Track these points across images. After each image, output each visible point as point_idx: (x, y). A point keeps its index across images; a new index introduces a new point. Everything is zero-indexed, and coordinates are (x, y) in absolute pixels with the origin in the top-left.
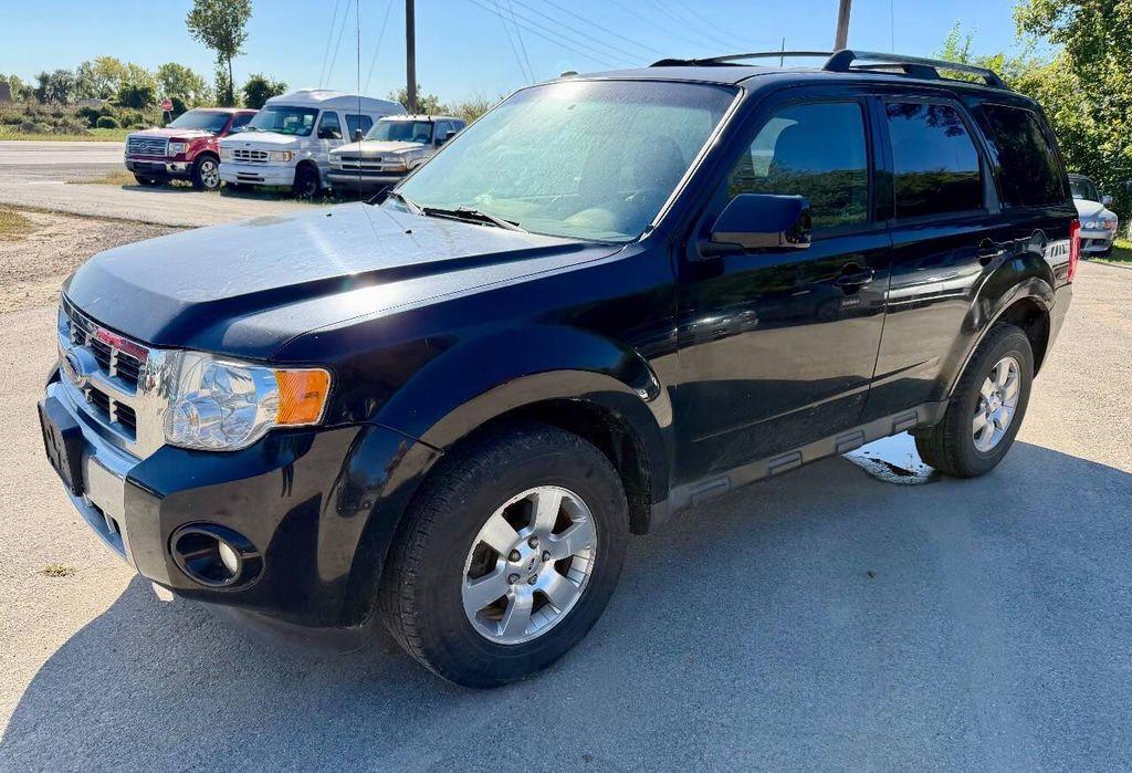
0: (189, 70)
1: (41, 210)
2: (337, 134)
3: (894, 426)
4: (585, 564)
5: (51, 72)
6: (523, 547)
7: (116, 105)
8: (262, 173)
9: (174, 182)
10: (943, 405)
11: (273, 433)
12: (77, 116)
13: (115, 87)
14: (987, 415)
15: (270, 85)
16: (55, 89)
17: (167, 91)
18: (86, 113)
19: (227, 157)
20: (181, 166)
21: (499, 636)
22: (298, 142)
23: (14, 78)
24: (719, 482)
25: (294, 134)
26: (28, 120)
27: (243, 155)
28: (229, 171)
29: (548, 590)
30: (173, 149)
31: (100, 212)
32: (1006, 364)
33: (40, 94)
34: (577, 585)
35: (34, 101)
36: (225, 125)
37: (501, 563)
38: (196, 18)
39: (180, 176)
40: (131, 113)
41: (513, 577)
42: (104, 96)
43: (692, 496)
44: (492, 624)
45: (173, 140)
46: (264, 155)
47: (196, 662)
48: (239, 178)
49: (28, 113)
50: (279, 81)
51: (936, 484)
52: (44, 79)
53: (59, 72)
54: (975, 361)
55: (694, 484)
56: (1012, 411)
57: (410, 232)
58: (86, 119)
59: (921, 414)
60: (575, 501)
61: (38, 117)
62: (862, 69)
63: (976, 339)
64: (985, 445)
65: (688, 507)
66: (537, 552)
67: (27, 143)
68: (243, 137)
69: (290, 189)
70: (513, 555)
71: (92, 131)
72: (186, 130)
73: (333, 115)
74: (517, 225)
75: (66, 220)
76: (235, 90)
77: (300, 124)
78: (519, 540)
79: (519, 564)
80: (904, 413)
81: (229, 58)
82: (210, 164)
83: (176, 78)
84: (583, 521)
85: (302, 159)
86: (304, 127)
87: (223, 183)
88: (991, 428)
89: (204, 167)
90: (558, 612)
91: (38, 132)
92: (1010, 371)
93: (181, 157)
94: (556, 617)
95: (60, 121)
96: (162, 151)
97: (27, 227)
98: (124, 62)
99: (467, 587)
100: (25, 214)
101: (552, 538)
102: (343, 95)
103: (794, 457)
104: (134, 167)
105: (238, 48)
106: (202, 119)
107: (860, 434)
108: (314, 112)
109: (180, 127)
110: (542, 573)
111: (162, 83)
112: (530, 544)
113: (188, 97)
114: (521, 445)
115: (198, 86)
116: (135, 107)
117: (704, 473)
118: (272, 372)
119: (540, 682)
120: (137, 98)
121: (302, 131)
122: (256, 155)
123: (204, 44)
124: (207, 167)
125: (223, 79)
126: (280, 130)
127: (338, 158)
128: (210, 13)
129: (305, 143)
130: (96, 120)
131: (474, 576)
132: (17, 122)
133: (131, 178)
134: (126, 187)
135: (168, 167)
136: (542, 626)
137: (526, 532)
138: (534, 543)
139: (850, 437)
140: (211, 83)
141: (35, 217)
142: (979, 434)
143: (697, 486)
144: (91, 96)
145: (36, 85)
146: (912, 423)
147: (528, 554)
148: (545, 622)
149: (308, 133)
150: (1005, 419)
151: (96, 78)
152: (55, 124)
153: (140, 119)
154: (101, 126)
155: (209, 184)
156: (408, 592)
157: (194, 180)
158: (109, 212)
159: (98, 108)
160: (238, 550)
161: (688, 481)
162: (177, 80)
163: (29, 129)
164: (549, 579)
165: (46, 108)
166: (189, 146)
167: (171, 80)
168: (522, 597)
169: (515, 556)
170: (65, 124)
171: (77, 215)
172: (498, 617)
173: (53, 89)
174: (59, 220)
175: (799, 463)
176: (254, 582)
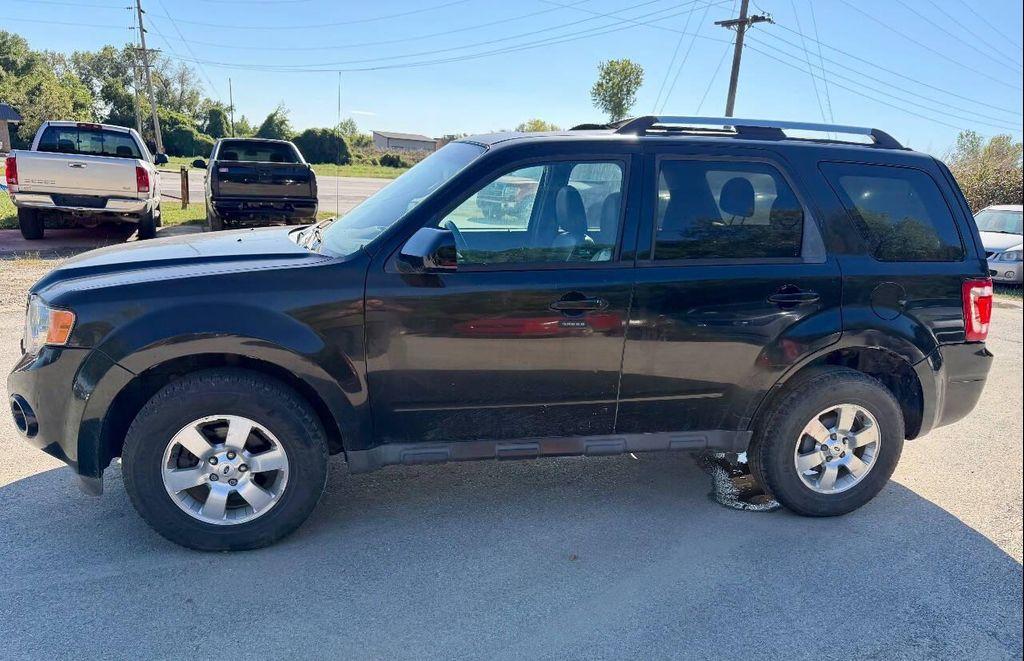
3: (671, 443)
6: (221, 456)
11: (47, 346)
21: (198, 514)
24: (439, 450)
34: (273, 496)
37: (201, 463)
41: (213, 476)
43: (404, 455)
44: (196, 505)
56: (872, 461)
59: (712, 438)
60: (264, 432)
66: (233, 462)
79: (215, 467)
80: (687, 433)
88: (832, 471)
90: (255, 511)
92: (861, 419)
94: (253, 515)
99: (168, 472)
101: (246, 454)
103: (531, 446)
107: (622, 442)
110: (241, 479)
112: (227, 455)
118: (50, 311)
128: (610, 84)
136: (240, 518)
137: (221, 446)
138: (230, 455)
139: (605, 443)
147: (222, 462)
148: (243, 516)
160: (26, 415)
161: (402, 443)
164: (246, 485)
169: (212, 461)
175: (536, 452)
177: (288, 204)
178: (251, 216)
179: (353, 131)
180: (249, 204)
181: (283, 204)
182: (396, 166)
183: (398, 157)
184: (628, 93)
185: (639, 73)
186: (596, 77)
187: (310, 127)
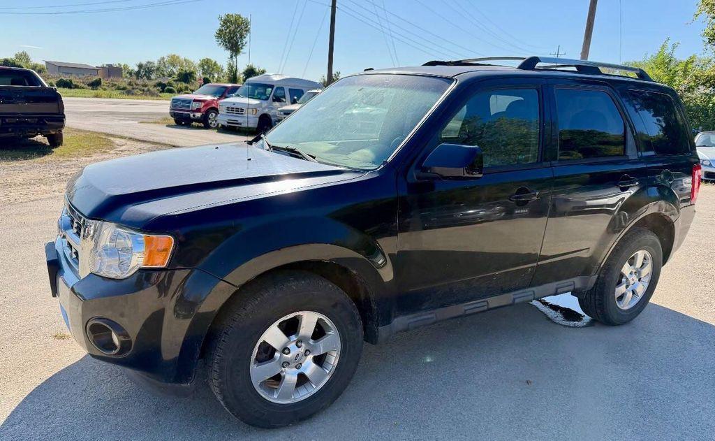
0: (215, 62)
1: (121, 137)
2: (284, 100)
3: (557, 289)
4: (334, 360)
5: (144, 63)
6: (292, 346)
7: (174, 81)
8: (240, 120)
9: (194, 123)
10: (594, 278)
11: (141, 270)
12: (155, 86)
13: (176, 70)
14: (627, 287)
15: (257, 70)
16: (146, 72)
17: (203, 73)
18: (160, 84)
19: (222, 110)
20: (198, 115)
21: (274, 398)
22: (261, 103)
23: (125, 66)
24: (429, 316)
25: (259, 99)
26: (129, 88)
27: (232, 110)
28: (222, 119)
29: (308, 373)
30: (194, 106)
31: (151, 139)
32: (640, 255)
33: (138, 74)
34: (328, 372)
35: (134, 77)
36: (224, 93)
37: (277, 355)
38: (220, 34)
39: (197, 120)
40: (182, 85)
41: (286, 364)
42: (170, 76)
43: (409, 324)
44: (271, 391)
45: (195, 101)
46: (242, 110)
47: (114, 395)
48: (228, 123)
49: (130, 84)
50: (262, 69)
51: (592, 327)
52: (140, 66)
53: (148, 62)
54: (617, 252)
55: (411, 316)
56: (646, 285)
57: (250, 159)
58: (159, 88)
59: (577, 282)
60: (326, 321)
61: (134, 86)
62: (546, 69)
63: (617, 237)
64: (626, 305)
65: (406, 330)
66: (302, 350)
67: (127, 100)
68: (232, 100)
69: (255, 130)
70: (285, 350)
71: (162, 94)
72: (203, 95)
73: (282, 88)
74: (314, 158)
75: (133, 143)
76: (238, 74)
77: (264, 94)
78: (289, 342)
79: (289, 356)
80: (565, 281)
81: (236, 55)
82: (214, 114)
83: (208, 66)
84: (333, 334)
85: (262, 113)
86: (265, 95)
87: (220, 125)
88: (630, 295)
89: (210, 116)
90: (314, 386)
91: (132, 94)
92: (645, 258)
93: (198, 110)
94: (313, 389)
95: (146, 89)
96: (189, 107)
97: (111, 146)
98: (182, 58)
99: (253, 367)
100: (112, 139)
101: (311, 342)
102: (288, 77)
103: (483, 304)
104: (174, 115)
105: (242, 50)
106: (214, 89)
107: (532, 293)
108: (272, 86)
109: (200, 94)
110: (305, 363)
111: (201, 69)
112: (297, 345)
113: (214, 77)
114: (291, 286)
115: (220, 70)
116: (185, 82)
117: (420, 310)
118: (142, 237)
119: (300, 428)
120: (186, 77)
121: (264, 97)
122: (237, 110)
123: (223, 48)
124: (212, 116)
125: (232, 67)
126: (252, 96)
127: (282, 113)
128: (228, 31)
129: (265, 104)
130: (164, 88)
131: (259, 360)
132: (124, 89)
133: (172, 121)
134: (168, 126)
135: (191, 115)
136: (304, 394)
137: (294, 338)
138: (299, 344)
139: (523, 295)
140: (226, 69)
141: (118, 141)
142: (621, 297)
143: (413, 318)
144: (164, 75)
145: (136, 69)
146: (572, 288)
147: (294, 351)
148: (305, 392)
149: (267, 99)
150: (641, 289)
151: (167, 66)
152: (143, 90)
153: (187, 88)
154: (167, 92)
155: (212, 125)
156: (216, 367)
157: (205, 124)
158: (156, 139)
159: (165, 82)
160: (119, 335)
161: (406, 314)
162: (209, 67)
163: (129, 93)
164: (309, 367)
165: (140, 82)
166: (203, 104)
167: (206, 67)
168: (291, 376)
169: (287, 351)
170: (148, 90)
171: (139, 140)
172: (275, 387)
173: (145, 71)
174: (129, 143)
175: (486, 308)
176: (128, 354)
177: (41, 119)
178: (10, 130)
179: (28, 60)
180: (7, 120)
181: (37, 120)
182: (70, 88)
183: (71, 81)
184: (241, 38)
185: (247, 24)
186: (217, 26)
187: (6, 57)
